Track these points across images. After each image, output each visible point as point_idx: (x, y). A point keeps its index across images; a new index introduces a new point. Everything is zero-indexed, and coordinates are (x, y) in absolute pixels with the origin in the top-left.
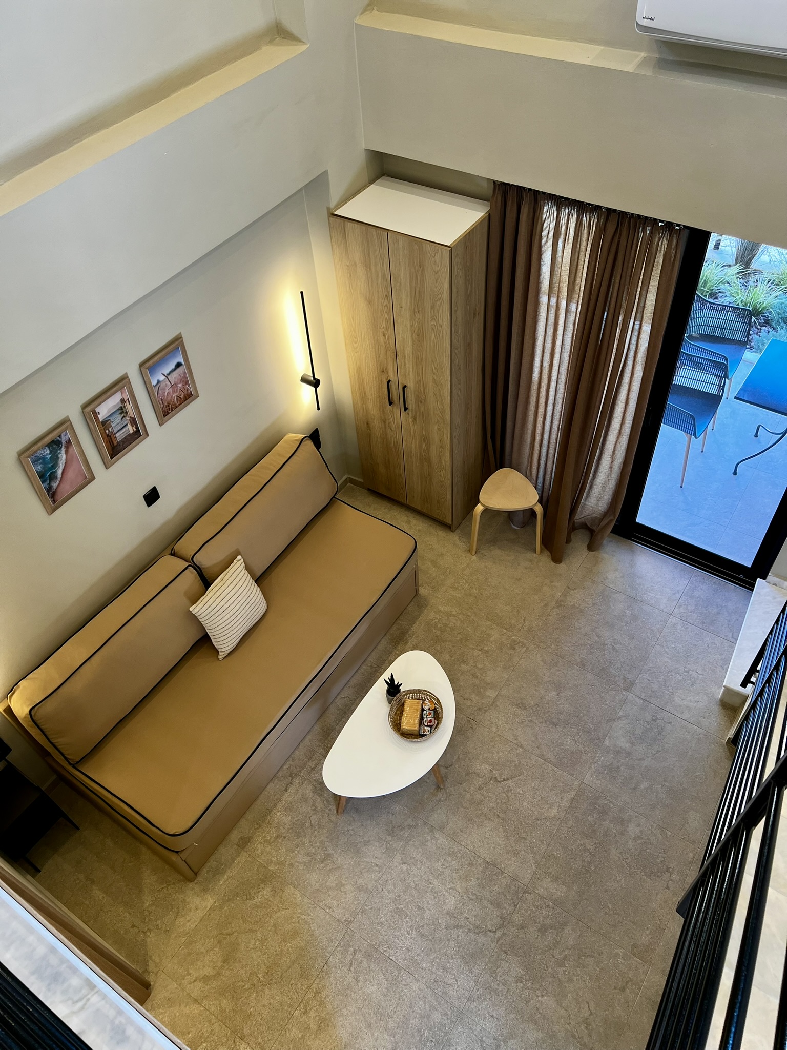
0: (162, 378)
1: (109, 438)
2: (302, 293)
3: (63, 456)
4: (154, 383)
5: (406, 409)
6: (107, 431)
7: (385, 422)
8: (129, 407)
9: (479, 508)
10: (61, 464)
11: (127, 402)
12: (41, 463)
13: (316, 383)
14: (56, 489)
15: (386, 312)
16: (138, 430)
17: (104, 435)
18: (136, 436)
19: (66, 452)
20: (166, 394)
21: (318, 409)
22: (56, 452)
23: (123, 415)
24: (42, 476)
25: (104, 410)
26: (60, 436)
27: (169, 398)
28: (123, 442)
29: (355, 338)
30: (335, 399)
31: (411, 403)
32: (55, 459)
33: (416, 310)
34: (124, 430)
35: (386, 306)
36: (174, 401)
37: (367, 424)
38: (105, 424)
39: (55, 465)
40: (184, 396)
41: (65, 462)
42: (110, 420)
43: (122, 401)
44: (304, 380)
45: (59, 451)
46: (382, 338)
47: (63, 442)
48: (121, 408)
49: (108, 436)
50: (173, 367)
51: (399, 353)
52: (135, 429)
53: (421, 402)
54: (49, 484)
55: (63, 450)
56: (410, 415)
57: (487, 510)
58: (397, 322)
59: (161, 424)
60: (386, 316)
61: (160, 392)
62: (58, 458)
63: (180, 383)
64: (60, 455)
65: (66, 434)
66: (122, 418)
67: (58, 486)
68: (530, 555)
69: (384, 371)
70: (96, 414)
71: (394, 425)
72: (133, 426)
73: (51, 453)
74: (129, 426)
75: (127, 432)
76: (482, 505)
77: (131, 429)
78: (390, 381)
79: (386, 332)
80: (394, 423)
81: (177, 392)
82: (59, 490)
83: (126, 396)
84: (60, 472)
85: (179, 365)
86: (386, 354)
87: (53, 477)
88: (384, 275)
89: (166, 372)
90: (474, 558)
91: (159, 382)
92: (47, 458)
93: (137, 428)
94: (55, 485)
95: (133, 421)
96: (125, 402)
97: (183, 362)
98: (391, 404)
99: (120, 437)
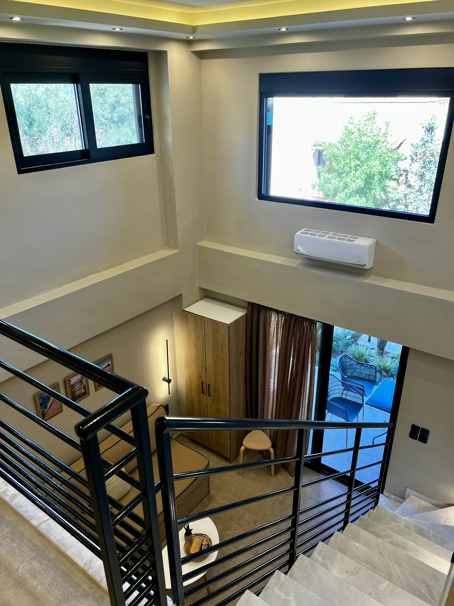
2: (167, 340)
5: (209, 395)
6: (73, 390)
7: (200, 403)
8: (84, 380)
9: (243, 448)
10: (50, 402)
12: (42, 400)
13: (169, 381)
14: (45, 413)
15: (203, 350)
16: (86, 392)
17: (71, 391)
18: (84, 394)
21: (169, 394)
23: (81, 384)
24: (41, 404)
25: (74, 380)
28: (79, 396)
29: (189, 362)
30: (178, 390)
31: (212, 392)
33: (215, 350)
34: (80, 390)
35: (203, 348)
37: (192, 403)
38: (73, 386)
39: (48, 402)
41: (52, 401)
42: (75, 385)
44: (164, 379)
46: (200, 362)
48: (81, 381)
49: (73, 392)
50: (106, 365)
51: (207, 369)
52: (84, 391)
53: (216, 392)
54: (43, 410)
56: (212, 398)
57: (247, 449)
58: (207, 355)
59: (96, 391)
60: (203, 352)
62: (50, 399)
65: (55, 388)
67: (46, 412)
68: (269, 477)
69: (200, 377)
70: (70, 381)
71: (204, 404)
72: (84, 389)
74: (82, 389)
75: (81, 392)
76: (244, 446)
77: (83, 391)
78: (203, 382)
79: (202, 359)
80: (204, 402)
82: (46, 413)
84: (49, 405)
85: (109, 365)
86: (202, 369)
87: (45, 407)
88: (202, 335)
89: (104, 367)
90: (240, 477)
92: (45, 398)
93: (86, 391)
95: (85, 387)
96: (83, 378)
97: (111, 364)
98: (203, 393)
99: (77, 393)
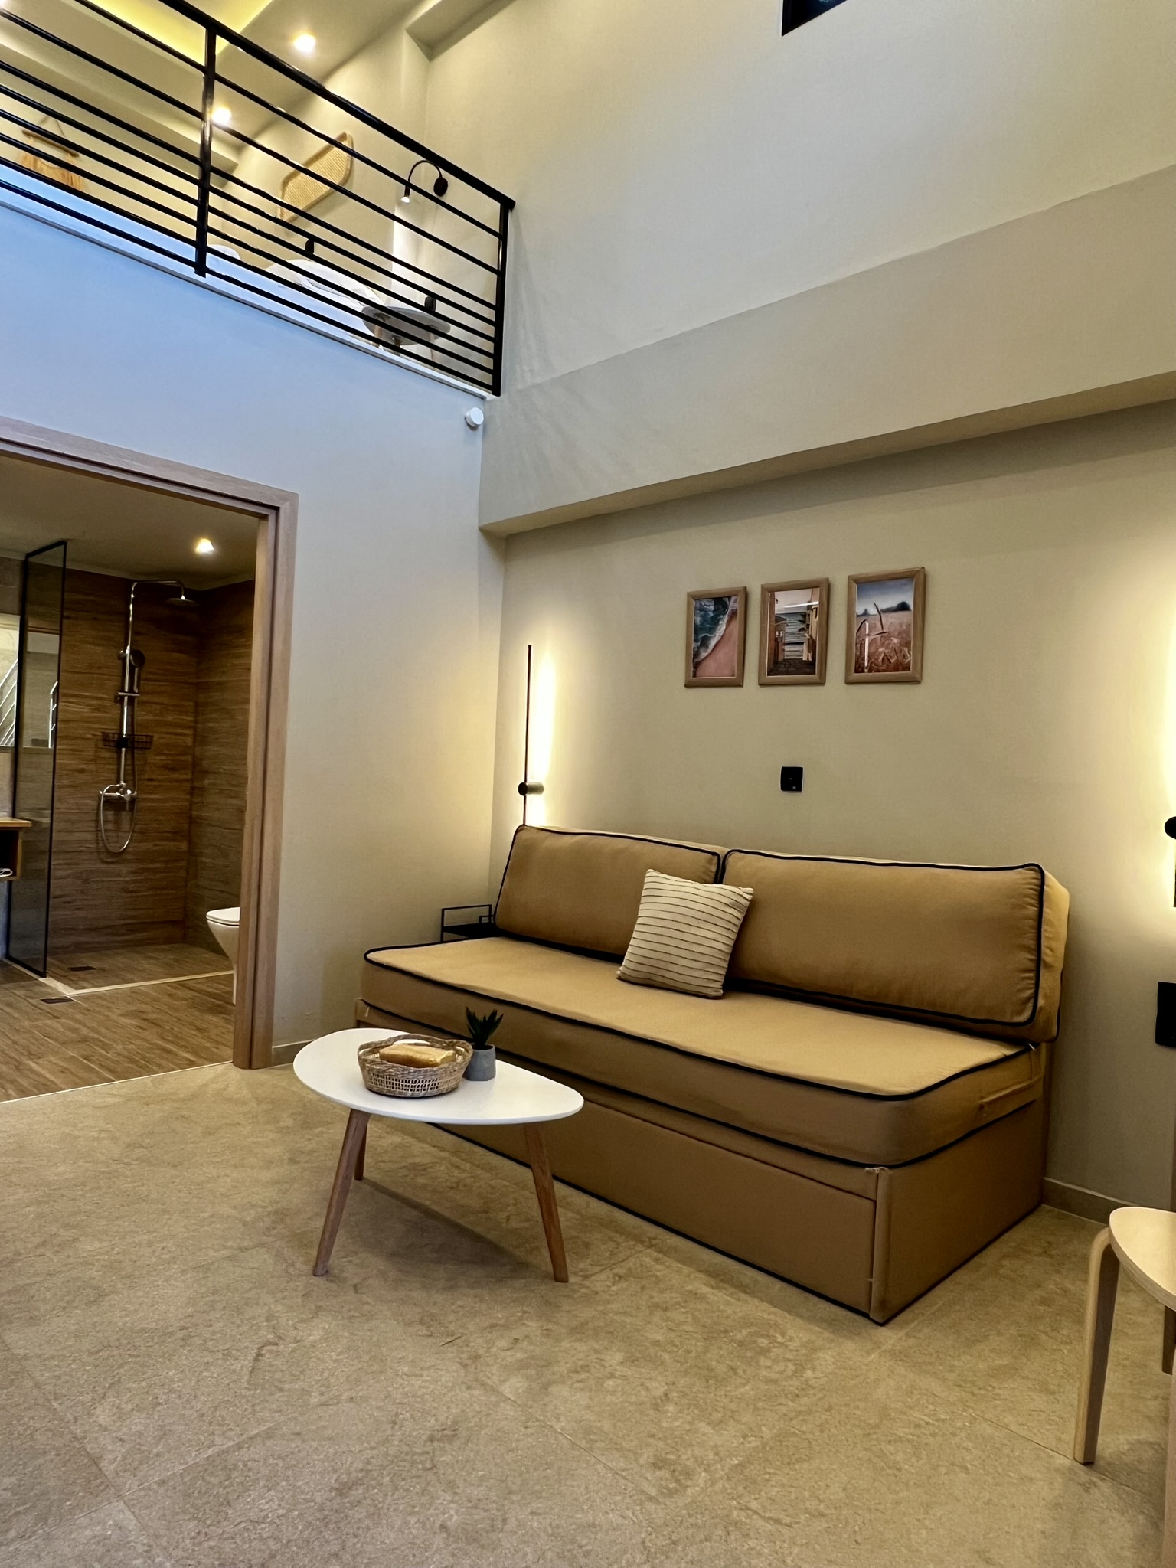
0: (873, 611)
1: (777, 644)
3: (723, 627)
4: (859, 610)
6: (777, 633)
8: (814, 621)
11: (814, 611)
12: (701, 616)
14: (701, 661)
16: (813, 665)
18: (808, 670)
19: (728, 623)
20: (870, 638)
22: (719, 615)
23: (803, 626)
24: (697, 630)
25: (786, 603)
26: (729, 598)
28: (790, 664)
32: (715, 621)
34: (797, 648)
36: (877, 659)
38: (778, 619)
39: (712, 630)
40: (897, 660)
42: (785, 620)
43: (809, 605)
47: (730, 609)
48: (804, 616)
49: (776, 639)
50: (895, 605)
52: (810, 659)
54: (699, 648)
59: (848, 681)
61: (863, 629)
62: (719, 625)
63: (895, 636)
64: (721, 622)
65: (736, 601)
66: (801, 630)
67: (704, 659)
70: (773, 601)
72: (809, 652)
73: (714, 612)
74: (805, 647)
75: (799, 653)
77: (806, 656)
81: (887, 648)
82: (704, 664)
83: (817, 603)
84: (713, 643)
85: (903, 607)
87: (704, 643)
89: (883, 606)
91: (866, 613)
92: (709, 615)
93: (814, 657)
94: (703, 654)
95: (812, 645)
96: (812, 609)
97: (913, 608)
99: (789, 653)
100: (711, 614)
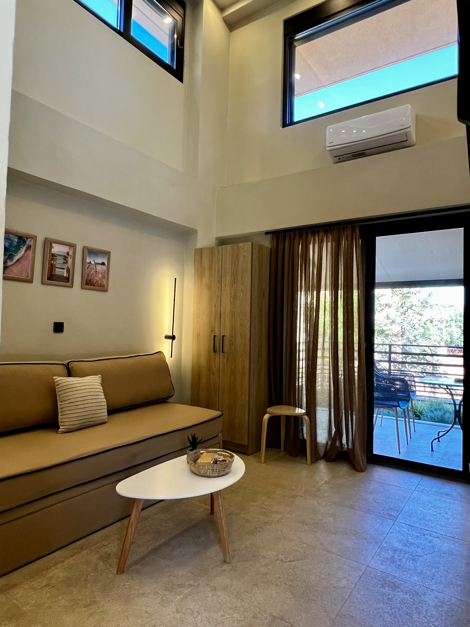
0: (93, 262)
1: (52, 267)
2: (176, 279)
3: (22, 252)
4: (88, 261)
5: (223, 352)
6: (52, 262)
7: (210, 369)
8: (70, 260)
10: (19, 255)
11: (70, 256)
12: (9, 243)
13: (173, 338)
14: (9, 266)
15: (218, 291)
16: (67, 279)
17: (50, 262)
18: (66, 281)
19: (26, 251)
20: (92, 273)
21: (171, 357)
22: (21, 245)
25: (57, 249)
26: (27, 238)
27: (92, 277)
28: (58, 277)
29: (199, 314)
31: (226, 346)
32: (18, 248)
33: (233, 283)
35: (218, 287)
36: (94, 281)
38: (53, 255)
40: (101, 283)
41: (22, 255)
42: (57, 257)
43: (68, 253)
44: (167, 337)
45: (22, 246)
46: (214, 307)
47: (27, 244)
49: (52, 265)
50: (101, 262)
52: (67, 276)
55: (25, 248)
58: (223, 295)
59: (82, 288)
60: (217, 293)
61: (89, 269)
62: (20, 250)
63: (101, 274)
64: (21, 249)
65: (31, 241)
66: (64, 263)
68: (303, 466)
69: (212, 330)
70: (51, 247)
71: (215, 370)
72: (67, 273)
73: (18, 242)
74: (65, 271)
75: (63, 273)
77: (65, 275)
78: (215, 336)
79: (216, 304)
80: (215, 368)
81: (97, 277)
82: (10, 268)
83: (71, 253)
85: (103, 264)
86: (215, 317)
88: (218, 270)
89: (96, 262)
90: (265, 467)
91: (90, 263)
92: (14, 243)
93: (69, 276)
94: (9, 263)
95: (68, 271)
96: (69, 255)
97: (106, 265)
98: (214, 352)
99: (57, 272)
100: (16, 244)
